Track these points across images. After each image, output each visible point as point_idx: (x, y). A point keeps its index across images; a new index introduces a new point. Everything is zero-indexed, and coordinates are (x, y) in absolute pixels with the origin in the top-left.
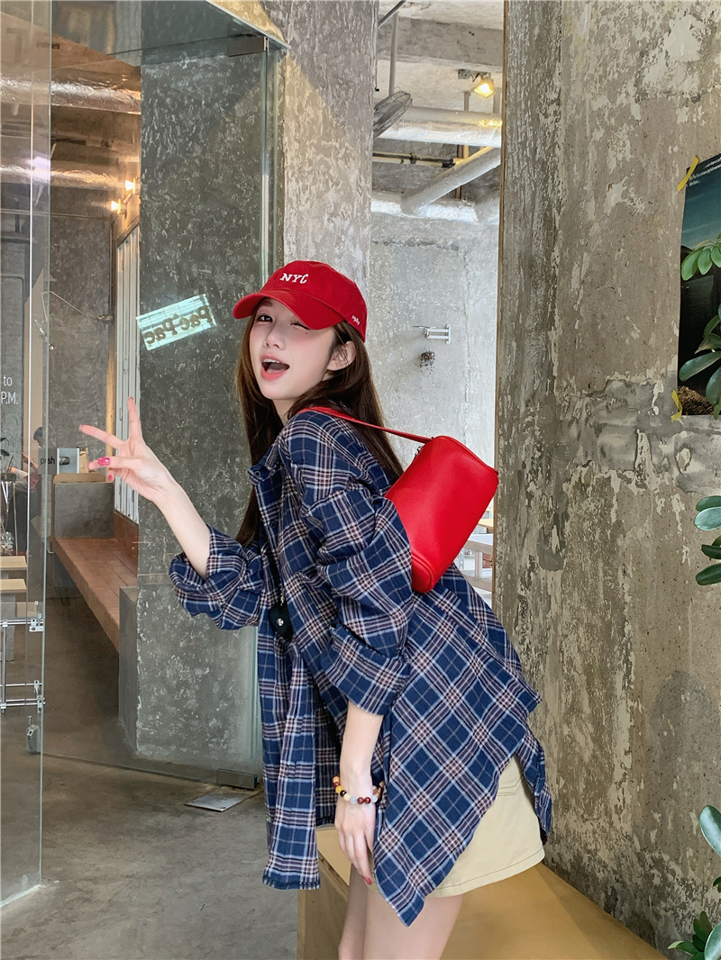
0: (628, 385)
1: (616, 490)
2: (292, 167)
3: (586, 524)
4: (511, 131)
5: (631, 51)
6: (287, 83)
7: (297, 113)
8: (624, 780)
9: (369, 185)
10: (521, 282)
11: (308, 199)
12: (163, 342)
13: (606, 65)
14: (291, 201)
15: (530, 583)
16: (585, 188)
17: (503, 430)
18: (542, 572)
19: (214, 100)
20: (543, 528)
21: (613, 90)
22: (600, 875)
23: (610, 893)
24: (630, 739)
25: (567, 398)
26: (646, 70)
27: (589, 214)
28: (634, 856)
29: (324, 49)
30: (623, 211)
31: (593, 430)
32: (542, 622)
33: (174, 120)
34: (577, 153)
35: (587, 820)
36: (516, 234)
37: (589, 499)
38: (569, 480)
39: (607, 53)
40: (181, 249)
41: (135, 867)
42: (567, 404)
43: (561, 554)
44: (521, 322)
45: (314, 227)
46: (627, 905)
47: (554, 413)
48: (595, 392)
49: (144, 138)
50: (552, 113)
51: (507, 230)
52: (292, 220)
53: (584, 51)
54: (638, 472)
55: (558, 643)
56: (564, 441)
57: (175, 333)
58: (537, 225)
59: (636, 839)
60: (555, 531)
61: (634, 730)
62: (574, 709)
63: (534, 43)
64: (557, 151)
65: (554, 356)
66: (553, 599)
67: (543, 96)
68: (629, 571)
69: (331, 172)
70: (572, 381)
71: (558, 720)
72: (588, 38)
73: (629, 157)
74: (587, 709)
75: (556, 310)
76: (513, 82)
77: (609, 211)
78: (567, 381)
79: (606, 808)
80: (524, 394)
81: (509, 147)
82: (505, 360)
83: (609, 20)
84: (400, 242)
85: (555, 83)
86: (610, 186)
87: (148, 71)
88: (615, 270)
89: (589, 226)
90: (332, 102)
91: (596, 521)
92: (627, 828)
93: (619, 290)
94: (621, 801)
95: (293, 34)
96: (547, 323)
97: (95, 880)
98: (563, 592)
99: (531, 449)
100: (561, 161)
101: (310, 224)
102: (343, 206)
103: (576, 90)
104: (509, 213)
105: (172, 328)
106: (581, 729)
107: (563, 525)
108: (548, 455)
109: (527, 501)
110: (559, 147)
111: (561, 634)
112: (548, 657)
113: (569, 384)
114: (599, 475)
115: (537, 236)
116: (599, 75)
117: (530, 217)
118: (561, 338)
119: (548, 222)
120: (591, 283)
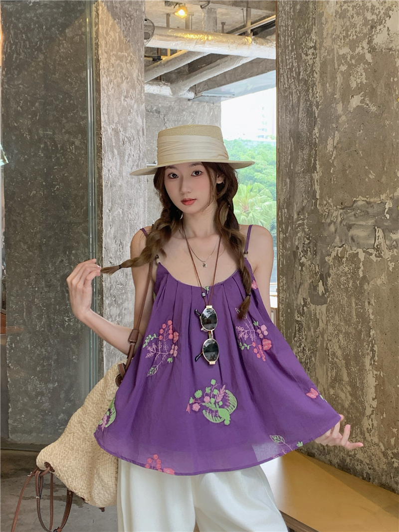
0: (368, 203)
1: (362, 259)
3: (343, 278)
4: (282, 62)
5: (364, 25)
8: (372, 414)
10: (291, 146)
13: (348, 31)
15: (304, 314)
16: (335, 96)
17: (282, 229)
18: (312, 307)
20: (312, 282)
21: (353, 45)
24: (375, 392)
25: (326, 210)
26: (375, 36)
27: (339, 111)
28: (381, 453)
30: (361, 111)
31: (346, 227)
32: (313, 334)
34: (329, 77)
36: (288, 119)
37: (344, 265)
38: (329, 255)
39: (348, 23)
42: (327, 214)
43: (326, 296)
44: (292, 168)
47: (318, 218)
48: (347, 207)
50: (311, 54)
53: (332, 21)
54: (377, 249)
55: (325, 345)
56: (326, 234)
58: (302, 114)
60: (321, 283)
61: (378, 386)
62: (337, 380)
63: (297, 14)
64: (315, 75)
65: (317, 187)
66: (320, 321)
67: (304, 44)
68: (372, 302)
70: (329, 201)
71: (326, 387)
72: (334, 15)
73: (365, 81)
74: (346, 379)
75: (317, 162)
77: (352, 110)
78: (326, 201)
79: (361, 430)
80: (296, 208)
81: (281, 70)
82: (282, 189)
85: (313, 37)
86: (352, 96)
88: (357, 142)
89: (338, 117)
91: (350, 276)
92: (376, 440)
93: (360, 152)
96: (311, 169)
98: (328, 316)
99: (302, 238)
100: (318, 80)
103: (328, 43)
104: (282, 107)
106: (342, 390)
107: (327, 279)
108: (315, 241)
109: (300, 267)
110: (316, 73)
111: (326, 339)
112: (317, 353)
113: (328, 202)
114: (351, 252)
115: (302, 121)
116: (343, 36)
117: (297, 110)
118: (321, 178)
119: (310, 113)
120: (341, 148)
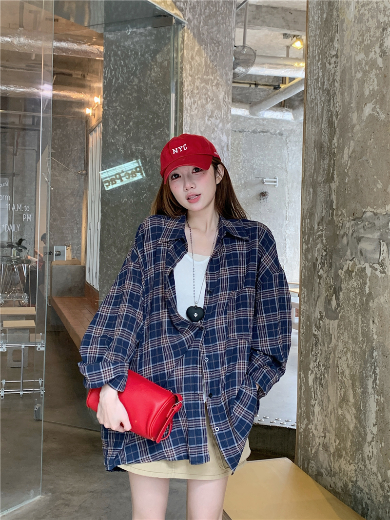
0: (375, 214)
1: (369, 275)
2: (187, 90)
3: (352, 294)
4: (310, 71)
5: (378, 28)
6: (185, 43)
7: (190, 60)
8: (373, 441)
9: (230, 101)
10: (315, 156)
11: (196, 108)
12: (115, 186)
13: (364, 36)
14: (187, 109)
15: (320, 327)
16: (352, 105)
17: (305, 239)
18: (327, 321)
19: (145, 53)
20: (327, 295)
21: (367, 50)
22: (359, 495)
23: (364, 506)
24: (376, 417)
25: (341, 221)
26: (386, 39)
27: (354, 120)
28: (378, 484)
29: (206, 23)
30: (373, 118)
31: (356, 240)
32: (326, 349)
33: (122, 64)
34: (347, 85)
35: (352, 463)
36: (313, 130)
37: (354, 280)
38: (342, 269)
39: (364, 28)
40: (126, 136)
41: (95, 486)
42: (341, 225)
43: (337, 311)
44: (315, 178)
45: (200, 123)
46: (374, 513)
47: (334, 230)
48: (357, 218)
49: (105, 74)
50: (333, 62)
51: (308, 128)
52: (188, 119)
53: (351, 28)
54: (381, 264)
55: (336, 362)
56: (339, 246)
57: (122, 181)
58: (325, 125)
59: (379, 475)
60: (334, 297)
61: (379, 412)
62: (344, 400)
63: (323, 23)
64: (336, 84)
65: (334, 197)
66: (333, 336)
67: (328, 53)
68: (376, 321)
69: (209, 93)
70: (344, 212)
71: (335, 406)
72: (353, 20)
73: (376, 88)
74: (352, 400)
75: (335, 172)
76: (312, 44)
77: (365, 118)
78: (342, 212)
79: (362, 457)
80: (317, 219)
81: (309, 81)
82: (306, 199)
83: (365, 10)
84: (248, 131)
85: (335, 45)
86: (365, 104)
87: (108, 36)
88: (368, 150)
89: (354, 126)
90: (210, 54)
91: (357, 292)
92: (375, 469)
93: (371, 161)
94: (371, 453)
95: (189, 15)
96: (330, 179)
97: (72, 494)
98: (339, 333)
99: (321, 250)
100: (338, 90)
101: (198, 122)
102: (216, 112)
103: (347, 50)
104: (309, 119)
105: (120, 178)
106: (348, 412)
107: (339, 293)
108: (330, 254)
109: (318, 280)
110: (337, 82)
111: (337, 356)
112: (330, 369)
113: (342, 213)
114: (359, 266)
115: (325, 131)
116: (360, 41)
117: (321, 121)
118: (338, 187)
119: (331, 124)
120: (355, 157)
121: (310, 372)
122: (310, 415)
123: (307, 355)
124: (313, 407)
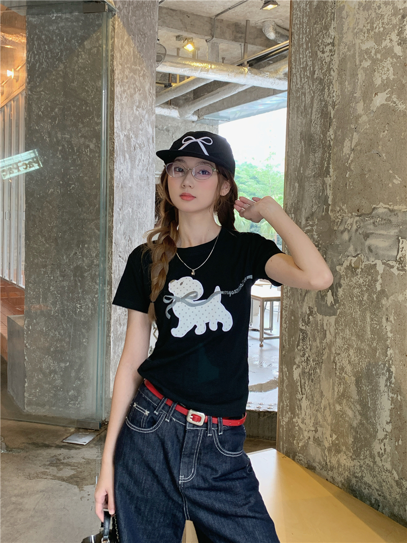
0: (391, 211)
1: (381, 272)
3: (357, 290)
5: (394, 15)
8: (385, 438)
10: (302, 149)
13: (373, 23)
15: (309, 322)
16: (355, 95)
18: (319, 317)
19: (72, 39)
23: (373, 502)
24: (390, 415)
25: (340, 217)
27: (358, 110)
28: (394, 482)
30: (387, 109)
31: (362, 236)
32: (319, 345)
33: (47, 48)
34: (348, 74)
35: (355, 459)
36: (299, 121)
37: (359, 276)
38: (341, 265)
39: (373, 16)
40: (51, 123)
42: (340, 220)
43: (335, 307)
44: (302, 172)
47: (330, 225)
48: (364, 214)
49: (28, 58)
50: (328, 51)
53: (354, 15)
54: (399, 262)
55: (332, 358)
56: (338, 242)
58: (315, 115)
59: (394, 472)
60: (329, 292)
61: (394, 410)
62: (344, 396)
64: (332, 73)
65: (329, 192)
66: (328, 332)
67: (320, 41)
68: (392, 318)
70: (343, 207)
71: (331, 401)
72: (357, 7)
73: (392, 77)
74: (356, 397)
75: (331, 166)
76: (297, 32)
77: (375, 109)
78: (340, 207)
79: (370, 453)
80: (304, 214)
81: (294, 70)
82: (290, 193)
85: (331, 33)
86: (376, 94)
88: (381, 143)
89: (358, 117)
91: (364, 289)
92: (387, 465)
93: (384, 155)
94: (383, 450)
96: (323, 172)
98: (337, 329)
100: (335, 78)
103: (348, 38)
106: (350, 408)
107: (336, 289)
108: (324, 249)
110: (333, 70)
111: (334, 352)
112: (323, 365)
113: (341, 209)
114: (366, 263)
115: (316, 122)
116: (367, 29)
117: (310, 111)
118: (334, 183)
119: (324, 114)
120: (361, 150)
121: (295, 367)
122: (295, 409)
123: (291, 349)
124: (300, 401)
